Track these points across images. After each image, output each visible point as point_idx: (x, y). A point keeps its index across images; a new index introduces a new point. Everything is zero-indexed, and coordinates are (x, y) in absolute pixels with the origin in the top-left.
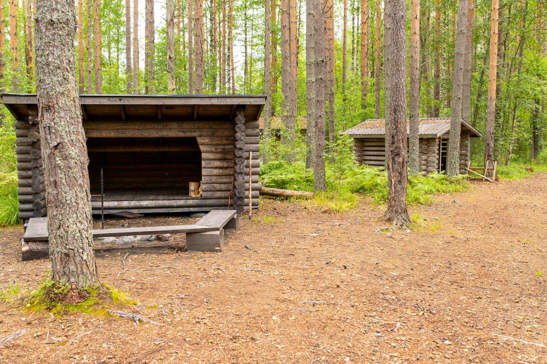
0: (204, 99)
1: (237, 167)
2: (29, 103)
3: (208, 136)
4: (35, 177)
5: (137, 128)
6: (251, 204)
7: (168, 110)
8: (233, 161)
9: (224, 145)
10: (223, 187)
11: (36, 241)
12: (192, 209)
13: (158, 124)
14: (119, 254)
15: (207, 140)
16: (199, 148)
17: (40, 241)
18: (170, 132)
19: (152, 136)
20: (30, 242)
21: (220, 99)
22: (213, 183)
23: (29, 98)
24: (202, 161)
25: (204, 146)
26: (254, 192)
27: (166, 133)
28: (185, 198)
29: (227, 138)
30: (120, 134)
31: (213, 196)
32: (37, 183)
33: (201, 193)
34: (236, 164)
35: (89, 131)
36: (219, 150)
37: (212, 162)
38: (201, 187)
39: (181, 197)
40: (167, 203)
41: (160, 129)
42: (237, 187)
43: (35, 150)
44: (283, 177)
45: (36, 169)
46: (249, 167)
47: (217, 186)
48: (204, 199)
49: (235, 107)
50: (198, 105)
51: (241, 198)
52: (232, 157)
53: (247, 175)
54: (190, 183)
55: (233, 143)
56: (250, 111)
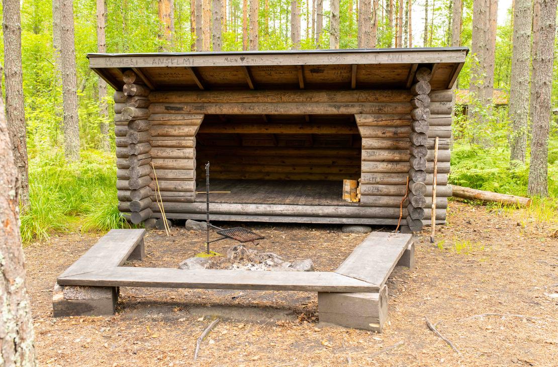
0: (366, 55)
1: (415, 162)
2: (122, 66)
3: (373, 113)
4: (133, 168)
5: (269, 101)
6: (434, 218)
7: (315, 74)
8: (409, 151)
9: (396, 127)
10: (392, 189)
11: (76, 286)
12: (345, 221)
13: (300, 96)
14: (201, 319)
15: (370, 120)
16: (358, 130)
17: (81, 287)
18: (317, 107)
19: (291, 113)
20: (66, 286)
21: (391, 55)
22: (378, 183)
23: (121, 59)
24: (362, 150)
25: (367, 128)
26: (440, 199)
27: (310, 109)
28: (335, 203)
29: (401, 116)
30: (245, 109)
31: (377, 202)
32: (135, 176)
33: (359, 196)
34: (413, 156)
35: (205, 105)
36: (388, 135)
37: (377, 152)
38: (359, 187)
39: (329, 202)
40: (309, 209)
41: (303, 102)
42: (414, 193)
43: (132, 131)
44: (479, 172)
45: (134, 158)
46: (433, 161)
47: (384, 189)
48: (362, 206)
49: (415, 68)
50: (358, 65)
51: (419, 209)
52: (408, 145)
53: (430, 173)
54: (344, 181)
55: (409, 124)
56: (439, 75)
